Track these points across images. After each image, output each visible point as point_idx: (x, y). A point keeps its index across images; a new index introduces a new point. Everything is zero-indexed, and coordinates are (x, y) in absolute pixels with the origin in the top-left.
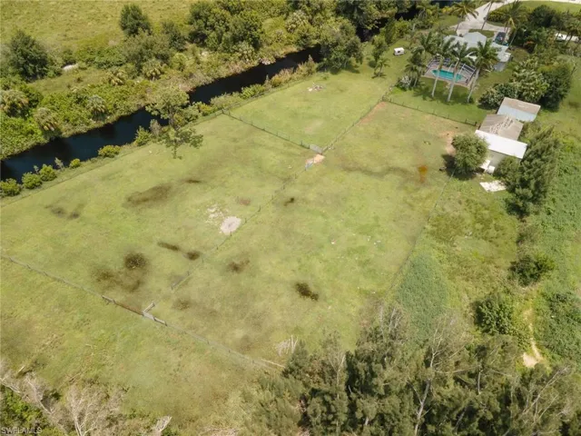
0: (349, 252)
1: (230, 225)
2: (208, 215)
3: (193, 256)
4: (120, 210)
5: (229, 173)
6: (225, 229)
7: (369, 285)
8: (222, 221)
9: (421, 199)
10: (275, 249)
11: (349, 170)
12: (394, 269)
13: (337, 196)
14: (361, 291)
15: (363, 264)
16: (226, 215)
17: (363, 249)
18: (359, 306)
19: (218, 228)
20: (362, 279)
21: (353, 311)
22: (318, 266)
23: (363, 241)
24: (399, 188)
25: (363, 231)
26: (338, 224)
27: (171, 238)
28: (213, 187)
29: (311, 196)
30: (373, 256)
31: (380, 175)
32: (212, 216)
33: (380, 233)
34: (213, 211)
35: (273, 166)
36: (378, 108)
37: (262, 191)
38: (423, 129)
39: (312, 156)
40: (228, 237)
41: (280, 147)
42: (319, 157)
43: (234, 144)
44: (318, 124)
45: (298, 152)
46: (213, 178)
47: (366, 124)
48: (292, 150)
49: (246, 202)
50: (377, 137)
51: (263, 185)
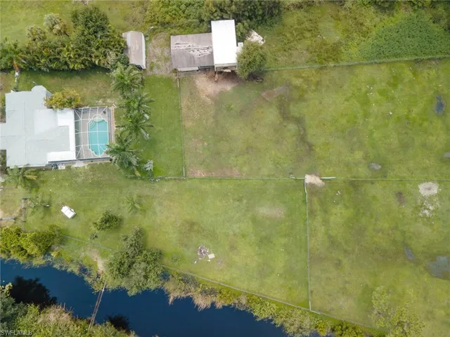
0: (391, 99)
1: (428, 189)
2: (433, 211)
5: (380, 234)
6: (435, 189)
7: (407, 74)
8: (431, 197)
9: (306, 80)
10: (424, 146)
11: (311, 147)
12: (383, 67)
13: (344, 138)
14: (414, 73)
15: (394, 86)
16: (424, 198)
17: (382, 93)
18: (426, 71)
19: (439, 195)
20: (407, 80)
21: (433, 73)
22: (415, 110)
23: (374, 96)
24: (305, 100)
25: (365, 102)
26: (371, 120)
28: (403, 233)
29: (359, 155)
30: (383, 84)
31: (299, 121)
32: (431, 208)
33: (359, 90)
34: (426, 211)
35: (347, 207)
36: (200, 173)
37: (379, 192)
38: (212, 120)
39: (312, 185)
40: (440, 182)
41: (319, 218)
42: (309, 179)
43: (345, 261)
44: (264, 211)
45: (315, 199)
46: (394, 242)
47: (236, 171)
48: (317, 206)
49: (400, 195)
50: (249, 149)
51: (374, 197)
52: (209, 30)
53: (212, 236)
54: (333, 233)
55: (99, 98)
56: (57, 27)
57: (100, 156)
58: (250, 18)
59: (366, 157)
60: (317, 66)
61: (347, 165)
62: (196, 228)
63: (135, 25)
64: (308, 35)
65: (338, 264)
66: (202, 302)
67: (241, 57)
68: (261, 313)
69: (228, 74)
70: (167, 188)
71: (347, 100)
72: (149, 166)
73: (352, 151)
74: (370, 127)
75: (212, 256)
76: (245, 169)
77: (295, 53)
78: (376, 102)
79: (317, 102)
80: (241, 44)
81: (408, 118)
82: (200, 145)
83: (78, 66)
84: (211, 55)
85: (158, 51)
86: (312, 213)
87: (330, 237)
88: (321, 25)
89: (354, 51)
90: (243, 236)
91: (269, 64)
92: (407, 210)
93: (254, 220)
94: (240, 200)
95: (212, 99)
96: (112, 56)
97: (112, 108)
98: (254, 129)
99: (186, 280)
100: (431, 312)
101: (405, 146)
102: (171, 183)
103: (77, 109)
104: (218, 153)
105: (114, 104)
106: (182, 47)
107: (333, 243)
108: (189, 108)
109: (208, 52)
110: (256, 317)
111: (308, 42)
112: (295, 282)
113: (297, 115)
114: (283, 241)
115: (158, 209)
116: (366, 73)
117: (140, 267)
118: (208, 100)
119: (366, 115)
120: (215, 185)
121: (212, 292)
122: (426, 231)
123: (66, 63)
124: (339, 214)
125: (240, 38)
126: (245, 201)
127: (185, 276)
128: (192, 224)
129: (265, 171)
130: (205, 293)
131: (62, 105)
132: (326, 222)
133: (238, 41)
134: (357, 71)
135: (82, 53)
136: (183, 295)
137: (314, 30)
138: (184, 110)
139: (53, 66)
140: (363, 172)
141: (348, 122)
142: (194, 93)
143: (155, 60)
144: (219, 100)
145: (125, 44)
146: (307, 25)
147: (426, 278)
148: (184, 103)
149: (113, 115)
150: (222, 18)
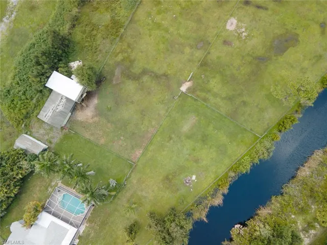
0: (166, 10)
1: (232, 24)
2: (246, 30)
3: (247, 3)
4: (299, 31)
6: (234, 21)
8: (237, 26)
9: (122, 51)
10: (205, 10)
11: (165, 75)
13: (172, 52)
15: (159, 3)
16: (235, 31)
17: (159, 13)
19: (239, 20)
23: (158, 19)
24: (134, 60)
25: (158, 26)
26: (171, 29)
28: (248, 55)
29: (187, 50)
30: (154, 9)
31: (145, 72)
32: (243, 30)
33: (149, 24)
34: (244, 34)
35: (214, 77)
36: (138, 153)
37: (217, 53)
38: (109, 125)
39: (188, 89)
40: (231, 15)
41: (211, 98)
42: (184, 88)
43: (245, 99)
44: (186, 128)
45: (198, 93)
46: (250, 63)
47: (151, 129)
48: (203, 95)
49: (225, 42)
50: (143, 113)
51: (218, 58)
52: (51, 91)
53: (182, 169)
54: (224, 96)
55: (47, 189)
57: (86, 211)
58: (60, 60)
59: (191, 47)
60: (118, 39)
61: (189, 61)
62: (170, 177)
63: (14, 136)
64: (95, 32)
65: (245, 103)
66: (218, 201)
67: (81, 82)
68: (246, 168)
69: (87, 96)
70: (134, 180)
71: (150, 36)
72: (113, 183)
73: (183, 53)
74: (175, 33)
75: (194, 177)
76: (153, 123)
77: (101, 47)
78: (162, 19)
79: (140, 54)
80: (73, 76)
81: (183, 8)
82: (121, 142)
83: (16, 191)
84: (68, 100)
85: (42, 131)
86: (205, 100)
87: (225, 98)
88: (94, 21)
89: (123, 12)
90: (194, 150)
91: (97, 68)
92: (236, 43)
93: (189, 137)
94: (171, 138)
95: (96, 116)
96: (25, 164)
97: (60, 184)
98: (132, 102)
99: (199, 203)
100: (302, 69)
101: (199, 21)
102: (133, 175)
103: (44, 208)
104: (134, 134)
105: (57, 181)
106: (50, 114)
107: (230, 99)
108: (92, 134)
109: (64, 100)
110: (246, 173)
111: (99, 35)
112: (240, 136)
113: (140, 71)
114: (211, 128)
115: (144, 194)
116: (141, 14)
117: (173, 228)
118: (96, 119)
119: (167, 31)
120: (151, 148)
121: (216, 191)
122: (255, 41)
123: (8, 198)
124: (215, 84)
125: (69, 74)
126: (173, 136)
127: (196, 201)
128: (167, 178)
129: (162, 112)
130: (214, 195)
131: (35, 217)
132: (215, 95)
133: (70, 77)
134: (136, 18)
135: (8, 182)
136: (207, 210)
137: (95, 27)
138: (92, 138)
139: (4, 207)
140: (199, 54)
141: (163, 43)
142: (85, 125)
143: (46, 137)
144: (99, 112)
145: (22, 150)
146: (88, 29)
147: (281, 59)
148: (87, 135)
149: (65, 187)
150: (48, 77)
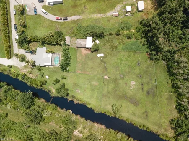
0: (128, 60)
1: (133, 83)
2: (133, 88)
3: (142, 84)
4: (140, 105)
6: (134, 83)
7: (132, 55)
8: (133, 85)
9: (108, 53)
10: (133, 72)
12: (127, 52)
13: (115, 68)
14: (134, 55)
15: (129, 57)
16: (131, 85)
18: (137, 55)
19: (135, 84)
20: (132, 56)
21: (138, 55)
22: (133, 64)
23: (124, 59)
24: (107, 58)
25: (121, 60)
26: (122, 65)
27: (141, 91)
28: (125, 92)
29: (118, 73)
30: (126, 56)
33: (120, 57)
34: (131, 88)
35: (113, 84)
36: (80, 72)
37: (122, 82)
38: (84, 60)
39: (106, 78)
40: (136, 81)
41: (106, 86)
42: (105, 77)
43: (111, 97)
44: (94, 83)
45: (106, 82)
46: (123, 94)
47: (88, 72)
48: (106, 84)
49: (126, 84)
50: (92, 68)
51: (120, 83)
52: (86, 39)
53: (80, 87)
54: (109, 90)
55: (58, 51)
56: (51, 34)
57: (56, 65)
58: (96, 37)
59: (120, 73)
60: (111, 50)
61: (115, 75)
62: (77, 85)
63: (68, 34)
64: (110, 42)
65: (109, 98)
66: (76, 102)
67: (93, 46)
68: (89, 106)
69: (89, 49)
70: (71, 74)
71: (117, 59)
72: (67, 69)
73: (116, 71)
74: (122, 66)
75: (80, 92)
76: (90, 72)
77: (106, 46)
78: (124, 60)
79: (110, 59)
80: (93, 42)
81: (131, 65)
82: (80, 65)
83: (54, 43)
84: (86, 45)
85: (73, 41)
86: (105, 85)
87: (108, 91)
88: (114, 40)
89: (121, 47)
90: (88, 88)
91: (100, 48)
92: (127, 87)
93: (91, 85)
94: (88, 80)
95: (85, 55)
96: (62, 42)
97: (61, 54)
98: (94, 63)
100: (129, 111)
101: (129, 72)
102: (72, 73)
103: (53, 54)
104: (85, 68)
105: (61, 53)
106: (79, 42)
107: (109, 92)
108: (79, 56)
109: (85, 44)
110: (88, 107)
111: (110, 44)
112: (98, 100)
113: (105, 61)
114: (97, 90)
115: (68, 79)
116: (123, 53)
117: (63, 91)
118: (84, 55)
119: (121, 63)
120: (83, 75)
121: (79, 100)
122: (131, 93)
123: (51, 43)
124: (111, 86)
126: (89, 80)
127: (73, 96)
128: (76, 84)
129: (95, 74)
130: (77, 100)
131: (50, 52)
132: (108, 88)
133: (93, 41)
134: (121, 52)
135: (56, 41)
136: (72, 100)
137: (112, 41)
138: (78, 56)
139: (48, 43)
140: (118, 77)
141: (117, 64)
142: (81, 53)
143: (72, 44)
145: (66, 39)
146: (110, 39)
147: (129, 103)
148: (78, 55)
150: (89, 36)
